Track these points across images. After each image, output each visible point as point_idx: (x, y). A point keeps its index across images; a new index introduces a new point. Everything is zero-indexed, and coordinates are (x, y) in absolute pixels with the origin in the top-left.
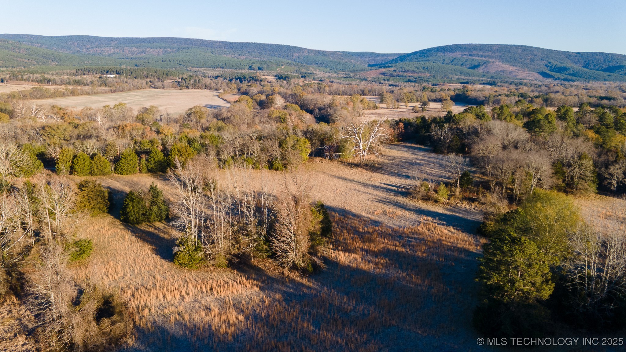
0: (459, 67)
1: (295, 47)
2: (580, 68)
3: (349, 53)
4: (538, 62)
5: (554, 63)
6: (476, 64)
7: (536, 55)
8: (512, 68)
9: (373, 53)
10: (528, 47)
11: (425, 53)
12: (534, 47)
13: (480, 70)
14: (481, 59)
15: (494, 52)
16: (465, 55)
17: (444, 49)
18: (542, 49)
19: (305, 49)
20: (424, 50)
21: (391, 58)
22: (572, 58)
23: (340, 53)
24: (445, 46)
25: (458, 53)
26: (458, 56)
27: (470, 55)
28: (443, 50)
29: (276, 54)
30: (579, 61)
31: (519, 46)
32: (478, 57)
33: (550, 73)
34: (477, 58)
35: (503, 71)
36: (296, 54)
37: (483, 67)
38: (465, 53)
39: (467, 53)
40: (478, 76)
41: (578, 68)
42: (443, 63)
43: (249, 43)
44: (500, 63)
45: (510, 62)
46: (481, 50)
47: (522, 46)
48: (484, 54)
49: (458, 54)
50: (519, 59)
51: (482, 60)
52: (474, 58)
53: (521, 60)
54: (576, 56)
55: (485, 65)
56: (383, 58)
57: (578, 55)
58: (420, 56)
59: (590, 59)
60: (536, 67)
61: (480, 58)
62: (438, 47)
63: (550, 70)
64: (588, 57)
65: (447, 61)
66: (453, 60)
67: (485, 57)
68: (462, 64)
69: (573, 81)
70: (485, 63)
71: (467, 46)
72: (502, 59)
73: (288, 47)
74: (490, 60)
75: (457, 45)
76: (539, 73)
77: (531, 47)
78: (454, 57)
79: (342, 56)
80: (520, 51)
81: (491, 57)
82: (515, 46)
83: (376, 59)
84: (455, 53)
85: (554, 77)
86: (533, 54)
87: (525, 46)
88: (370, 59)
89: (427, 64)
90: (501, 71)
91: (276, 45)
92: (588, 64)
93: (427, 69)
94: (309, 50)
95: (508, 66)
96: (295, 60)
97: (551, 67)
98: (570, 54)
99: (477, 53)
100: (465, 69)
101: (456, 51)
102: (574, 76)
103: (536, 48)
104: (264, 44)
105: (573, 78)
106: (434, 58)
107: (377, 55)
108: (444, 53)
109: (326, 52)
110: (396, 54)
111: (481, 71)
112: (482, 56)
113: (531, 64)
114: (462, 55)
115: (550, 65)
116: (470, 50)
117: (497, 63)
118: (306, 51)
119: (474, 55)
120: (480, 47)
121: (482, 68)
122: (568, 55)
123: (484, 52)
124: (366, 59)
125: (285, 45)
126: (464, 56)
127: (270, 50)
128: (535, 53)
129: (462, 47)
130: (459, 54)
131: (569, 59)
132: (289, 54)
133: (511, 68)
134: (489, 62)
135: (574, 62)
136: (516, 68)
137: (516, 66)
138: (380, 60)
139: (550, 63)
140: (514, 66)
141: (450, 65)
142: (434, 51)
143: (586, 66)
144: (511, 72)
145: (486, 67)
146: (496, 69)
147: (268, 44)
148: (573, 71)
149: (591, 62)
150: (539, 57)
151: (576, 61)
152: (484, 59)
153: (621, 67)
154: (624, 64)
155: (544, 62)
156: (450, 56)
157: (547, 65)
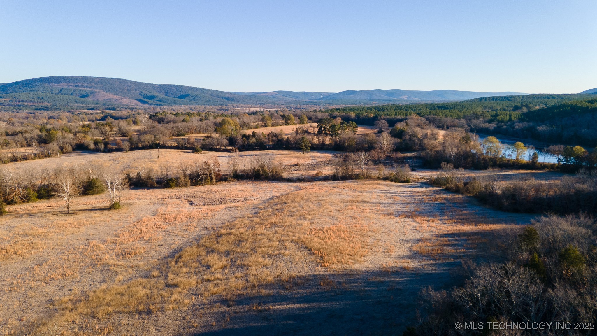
0: (68, 96)
5: (145, 92)
6: (84, 93)
7: (130, 87)
10: (122, 79)
12: (127, 80)
14: (87, 89)
15: (96, 83)
16: (72, 86)
17: (48, 80)
22: (156, 88)
24: (49, 78)
25: (64, 84)
26: (65, 87)
27: (76, 86)
32: (84, 87)
33: (145, 100)
37: (92, 96)
38: (70, 84)
39: (72, 84)
41: (162, 96)
42: (52, 93)
44: (105, 93)
45: (112, 92)
47: (118, 79)
51: (88, 90)
52: (80, 88)
54: (158, 87)
55: (92, 94)
57: (160, 86)
60: (133, 96)
61: (85, 89)
63: (144, 98)
67: (90, 88)
68: (71, 94)
69: (162, 105)
72: (105, 89)
74: (95, 90)
76: (137, 100)
77: (125, 80)
78: (61, 87)
80: (117, 83)
81: (96, 88)
82: (112, 78)
85: (148, 103)
86: (128, 86)
87: (120, 79)
95: (113, 95)
97: (143, 95)
100: (75, 98)
101: (61, 82)
102: (161, 102)
103: (129, 81)
105: (162, 103)
108: (50, 83)
112: (87, 87)
114: (68, 86)
115: (143, 94)
116: (74, 82)
117: (102, 93)
119: (80, 86)
120: (83, 79)
121: (89, 97)
123: (88, 84)
126: (71, 87)
129: (66, 79)
133: (115, 97)
134: (95, 92)
137: (118, 95)
139: (142, 92)
140: (116, 95)
141: (60, 94)
142: (40, 82)
143: (167, 94)
148: (160, 98)
149: (169, 92)
150: (133, 88)
151: (159, 91)
152: (89, 89)
153: (188, 95)
154: (189, 92)
155: (137, 91)
156: (57, 86)
157: (140, 94)
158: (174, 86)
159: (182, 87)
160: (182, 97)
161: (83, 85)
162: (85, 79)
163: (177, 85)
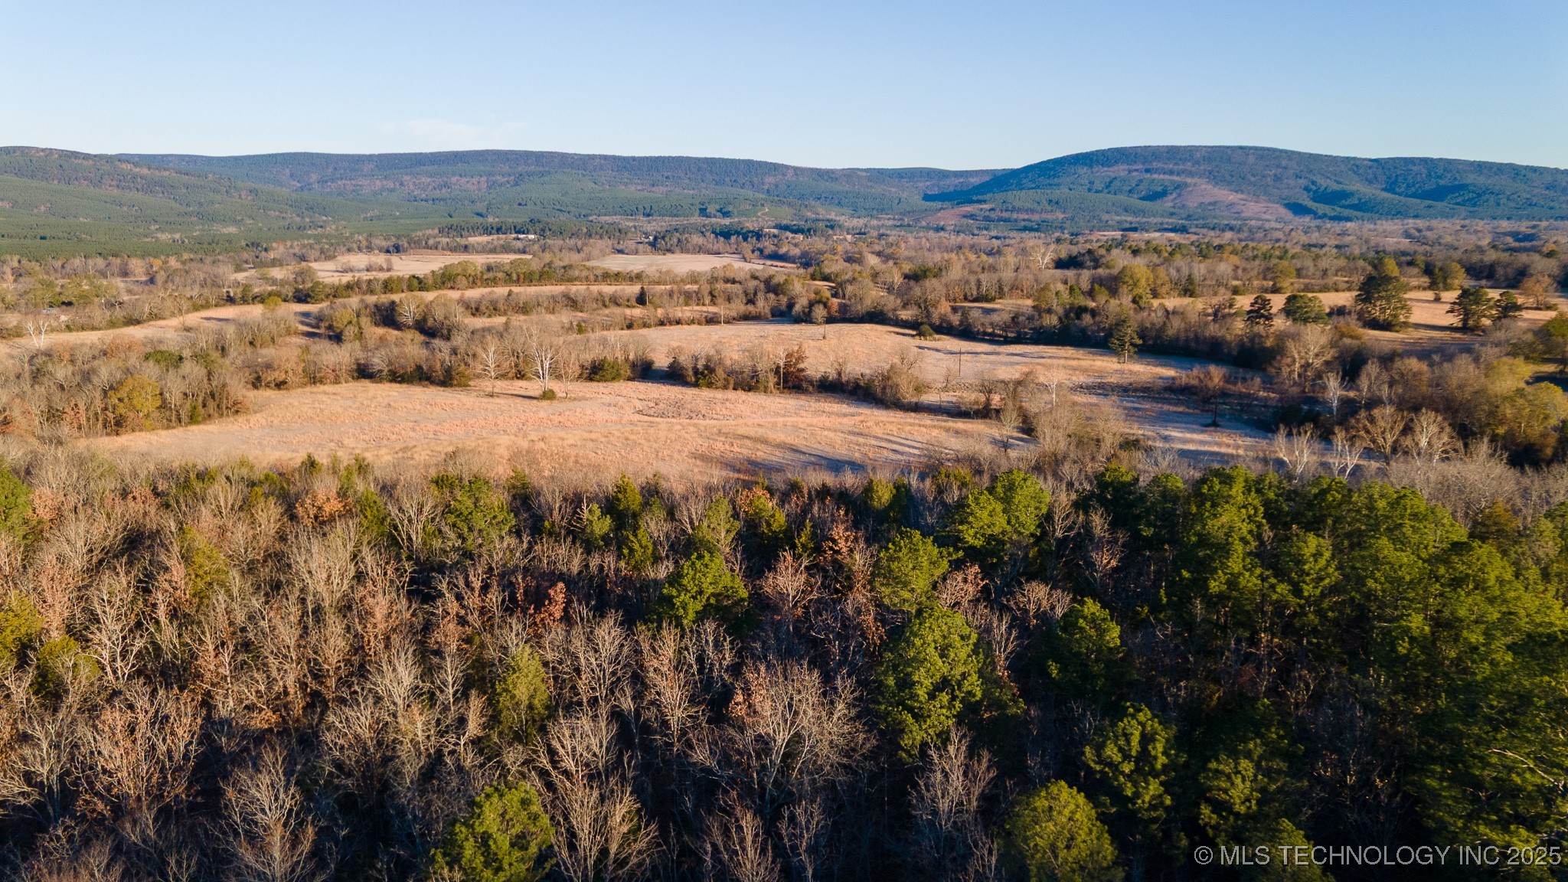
0: (1122, 198)
1: (766, 163)
2: (1378, 192)
3: (881, 172)
4: (1290, 182)
5: (1323, 183)
6: (1159, 189)
7: (1285, 168)
8: (1233, 197)
9: (934, 171)
10: (1269, 149)
11: (1051, 169)
12: (1281, 151)
13: (1167, 203)
14: (1170, 178)
15: (1198, 163)
16: (1137, 170)
17: (1091, 160)
18: (1299, 153)
19: (787, 167)
20: (1049, 161)
21: (975, 181)
22: (1361, 171)
23: (864, 174)
24: (1092, 153)
25: (1122, 167)
26: (1122, 174)
27: (1147, 171)
28: (1088, 162)
29: (727, 179)
30: (1376, 178)
31: (1251, 148)
32: (1164, 173)
33: (1313, 206)
34: (1162, 176)
35: (1214, 203)
36: (769, 180)
37: (1175, 195)
38: (1134, 167)
39: (1140, 166)
40: (1162, 216)
41: (1372, 191)
42: (1089, 190)
43: (665, 158)
44: (1209, 187)
45: (1229, 183)
46: (1168, 159)
47: (1256, 149)
48: (1176, 167)
49: (1120, 170)
50: (1249, 176)
51: (1171, 181)
52: (1155, 176)
53: (1253, 179)
54: (1370, 168)
55: (1178, 191)
56: (957, 181)
57: (1375, 164)
58: (1039, 176)
59: (1399, 172)
60: (1286, 193)
61: (1167, 177)
62: (1077, 155)
63: (1314, 200)
64: (1396, 168)
65: (1098, 185)
66: (1111, 182)
67: (1178, 174)
68: (1130, 191)
70: (1179, 187)
71: (1139, 151)
72: (1214, 178)
73: (750, 164)
74: (1189, 180)
75: (1118, 150)
77: (1275, 150)
78: (1113, 175)
79: (869, 179)
80: (1251, 159)
81: (1191, 174)
82: (1241, 148)
83: (942, 183)
84: (1115, 168)
86: (1278, 166)
87: (1264, 149)
88: (928, 183)
89: (1058, 193)
90: (1210, 204)
91: (723, 160)
92: (1395, 182)
93: (1057, 203)
94: (796, 169)
95: (1226, 192)
96: (768, 191)
97: (1315, 192)
98: (1358, 163)
99: (1160, 165)
100: (1135, 202)
101: (1116, 162)
103: (1286, 152)
104: (698, 159)
105: (1354, 213)
106: (1069, 180)
107: (944, 174)
108: (1091, 167)
109: (833, 171)
110: (987, 171)
111: (1170, 204)
112: (1171, 172)
113: (1274, 187)
114: (1130, 171)
115: (1314, 188)
116: (1145, 161)
118: (791, 172)
119: (1157, 171)
120: (1168, 152)
121: (1171, 197)
122: (1354, 165)
123: (1176, 164)
124: (921, 185)
125: (743, 161)
126: (1135, 174)
127: (711, 172)
128: (1284, 163)
129: (1130, 154)
130: (1124, 170)
131: (1355, 173)
132: (755, 180)
133: (1231, 197)
134: (1186, 185)
135: (1367, 180)
136: (1242, 196)
137: (1242, 192)
138: (951, 184)
139: (1314, 183)
140: (1237, 192)
141: (1104, 194)
142: (1071, 164)
143: (1390, 188)
144: (1232, 205)
145: (1179, 195)
146: (1201, 200)
147: (706, 159)
148: (1360, 199)
149: (1400, 179)
150: (1292, 171)
151: (1370, 176)
152: (1175, 178)
153: (1462, 187)
154: (1470, 179)
155: (1301, 181)
156: (1103, 173)
157: (1307, 189)
158: (1425, 161)
159: (1449, 164)
160: (1438, 194)
161: (1163, 169)
162: (1173, 154)
163: (1432, 160)
